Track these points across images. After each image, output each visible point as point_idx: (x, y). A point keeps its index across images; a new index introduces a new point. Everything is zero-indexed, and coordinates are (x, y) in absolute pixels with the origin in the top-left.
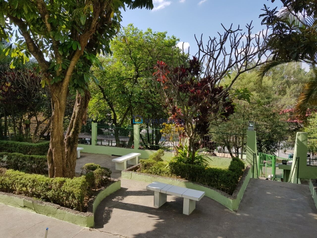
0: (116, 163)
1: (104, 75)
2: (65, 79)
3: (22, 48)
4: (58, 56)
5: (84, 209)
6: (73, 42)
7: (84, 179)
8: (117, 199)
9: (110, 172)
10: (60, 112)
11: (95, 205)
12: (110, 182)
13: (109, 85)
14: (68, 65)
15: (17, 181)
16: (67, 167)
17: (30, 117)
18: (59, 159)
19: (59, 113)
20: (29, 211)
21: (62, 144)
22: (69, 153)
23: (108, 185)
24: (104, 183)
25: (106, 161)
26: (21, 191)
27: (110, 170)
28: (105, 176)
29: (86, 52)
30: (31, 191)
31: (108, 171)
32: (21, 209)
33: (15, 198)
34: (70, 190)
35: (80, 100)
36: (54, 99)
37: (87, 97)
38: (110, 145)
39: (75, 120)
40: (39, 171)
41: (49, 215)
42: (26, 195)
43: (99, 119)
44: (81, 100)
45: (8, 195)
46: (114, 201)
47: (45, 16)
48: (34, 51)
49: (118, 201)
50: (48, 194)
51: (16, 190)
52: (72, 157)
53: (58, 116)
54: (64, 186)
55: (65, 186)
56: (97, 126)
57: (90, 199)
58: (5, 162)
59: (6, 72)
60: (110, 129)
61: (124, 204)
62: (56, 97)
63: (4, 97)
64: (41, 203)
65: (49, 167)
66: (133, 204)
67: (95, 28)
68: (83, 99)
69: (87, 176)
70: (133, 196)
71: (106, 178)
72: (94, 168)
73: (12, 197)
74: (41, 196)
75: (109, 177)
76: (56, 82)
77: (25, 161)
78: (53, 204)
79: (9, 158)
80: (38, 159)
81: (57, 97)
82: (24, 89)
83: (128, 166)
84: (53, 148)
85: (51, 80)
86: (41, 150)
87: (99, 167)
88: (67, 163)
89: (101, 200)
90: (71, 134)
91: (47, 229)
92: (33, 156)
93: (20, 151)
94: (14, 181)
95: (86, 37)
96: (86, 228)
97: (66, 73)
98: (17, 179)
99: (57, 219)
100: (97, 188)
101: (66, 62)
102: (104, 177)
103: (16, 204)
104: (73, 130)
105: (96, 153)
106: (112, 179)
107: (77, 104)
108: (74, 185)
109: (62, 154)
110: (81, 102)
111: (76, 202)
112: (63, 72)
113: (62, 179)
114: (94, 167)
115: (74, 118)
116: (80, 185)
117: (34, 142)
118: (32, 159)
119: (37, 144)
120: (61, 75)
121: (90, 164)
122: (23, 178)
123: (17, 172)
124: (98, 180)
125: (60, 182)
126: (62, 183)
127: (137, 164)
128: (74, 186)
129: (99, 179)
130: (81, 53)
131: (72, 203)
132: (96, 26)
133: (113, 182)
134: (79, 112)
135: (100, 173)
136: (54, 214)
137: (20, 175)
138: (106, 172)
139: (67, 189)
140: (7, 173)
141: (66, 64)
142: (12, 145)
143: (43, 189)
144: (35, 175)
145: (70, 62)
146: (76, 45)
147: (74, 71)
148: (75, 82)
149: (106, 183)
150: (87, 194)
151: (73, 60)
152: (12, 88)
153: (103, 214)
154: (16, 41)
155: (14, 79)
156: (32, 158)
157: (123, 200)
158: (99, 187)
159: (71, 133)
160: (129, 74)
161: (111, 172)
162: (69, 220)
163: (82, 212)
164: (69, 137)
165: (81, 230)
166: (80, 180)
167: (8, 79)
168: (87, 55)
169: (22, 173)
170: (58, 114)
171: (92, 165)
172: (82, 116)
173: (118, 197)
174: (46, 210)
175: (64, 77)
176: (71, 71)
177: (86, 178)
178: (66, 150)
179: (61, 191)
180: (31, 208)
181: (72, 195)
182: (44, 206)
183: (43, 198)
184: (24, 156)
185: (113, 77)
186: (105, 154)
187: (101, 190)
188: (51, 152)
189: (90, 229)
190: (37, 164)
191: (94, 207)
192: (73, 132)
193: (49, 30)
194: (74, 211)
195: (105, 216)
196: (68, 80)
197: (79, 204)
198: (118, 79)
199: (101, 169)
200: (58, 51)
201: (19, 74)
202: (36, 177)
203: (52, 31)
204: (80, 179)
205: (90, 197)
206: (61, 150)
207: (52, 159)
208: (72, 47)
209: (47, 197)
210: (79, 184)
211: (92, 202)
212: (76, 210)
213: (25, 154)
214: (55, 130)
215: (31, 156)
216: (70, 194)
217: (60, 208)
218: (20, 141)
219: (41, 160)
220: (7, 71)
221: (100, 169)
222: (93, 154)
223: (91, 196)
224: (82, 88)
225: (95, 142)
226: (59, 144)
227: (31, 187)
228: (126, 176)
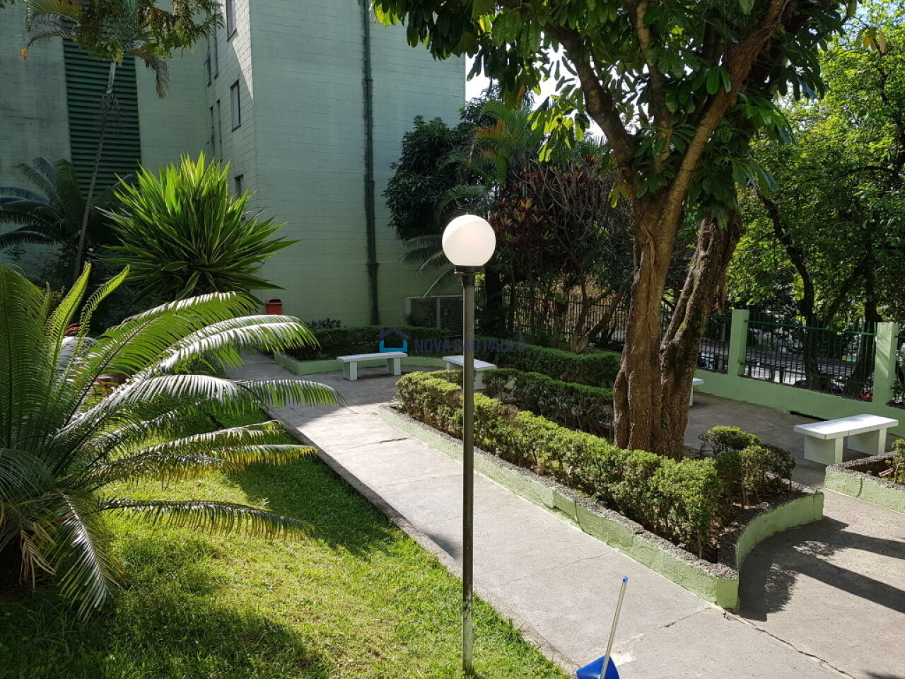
0: (806, 438)
1: (783, 162)
2: (677, 183)
3: (571, 107)
4: (663, 119)
5: (707, 552)
6: (708, 70)
7: (712, 468)
8: (811, 547)
9: (790, 463)
10: (654, 274)
11: (741, 548)
12: (787, 491)
13: (796, 194)
14: (688, 141)
15: (540, 441)
16: (662, 427)
17: (569, 285)
18: (643, 400)
19: (652, 278)
20: (565, 522)
21: (654, 361)
22: (669, 389)
23: (783, 502)
24: (768, 492)
25: (770, 427)
26: (548, 468)
27: (791, 456)
28: (773, 472)
29: (743, 96)
30: (573, 473)
31: (785, 460)
32: (546, 511)
33: (536, 483)
34: (673, 491)
35: (711, 240)
36: (641, 239)
37: (732, 232)
38: (777, 379)
39: (692, 297)
40: (588, 426)
41: (613, 544)
42: (558, 481)
43: (751, 300)
44: (713, 241)
45: (518, 470)
46: (801, 553)
47: (637, 7)
48: (601, 112)
49: (815, 557)
50: (613, 489)
51: (536, 463)
52: (677, 401)
53: (649, 284)
54: (656, 477)
55: (659, 478)
56: (747, 319)
57: (726, 530)
58: (512, 393)
59: (521, 173)
60: (781, 331)
61: (836, 571)
62: (648, 234)
63: (515, 235)
64: (596, 508)
65: (616, 420)
66: (867, 575)
67: (780, 16)
68: (719, 237)
69: (720, 462)
70: (866, 552)
71: (777, 480)
72: (741, 443)
73: (529, 478)
74: (594, 490)
75: (788, 476)
76: (653, 190)
77: (556, 395)
78: (624, 518)
79: (521, 384)
80: (585, 394)
81: (651, 234)
82: (560, 213)
83: (849, 455)
84: (629, 370)
85: (638, 187)
86: (590, 374)
87: (757, 442)
88: (663, 416)
89: (759, 539)
90: (677, 338)
91: (624, 580)
92: (576, 385)
93: (544, 368)
94: (534, 440)
95: (749, 49)
96: (713, 605)
97: (680, 164)
98: (542, 437)
99: (634, 561)
100: (748, 501)
101: (685, 132)
102: (771, 476)
103: (537, 499)
104: (684, 325)
105: (740, 399)
106: (795, 485)
107: (702, 254)
108: (684, 480)
109: (653, 389)
110: (713, 245)
111: (688, 529)
112: (672, 163)
113: (652, 457)
114: (739, 438)
115: (689, 293)
116: (701, 484)
117: (575, 351)
118: (571, 394)
119: (583, 357)
120: (667, 169)
121: (728, 429)
122: (554, 436)
123: (541, 420)
124: (752, 478)
125: (646, 465)
126: (651, 468)
127: (882, 455)
128: (684, 483)
129: (755, 476)
130: (731, 100)
131: (677, 528)
132: (783, 8)
133: (799, 494)
134: (704, 275)
135: (759, 461)
136: (627, 545)
137: (547, 429)
138: (776, 459)
139: (664, 486)
140: (520, 417)
141: (685, 138)
142: (526, 351)
143: (601, 474)
144: (584, 435)
145: (694, 130)
146: (718, 80)
147: (705, 155)
148: (706, 186)
149: (776, 494)
150: (716, 513)
151: (702, 125)
152: (533, 212)
153: (764, 581)
154: (557, 90)
155: (539, 189)
156: (572, 391)
157: (831, 557)
158: (753, 501)
159: (679, 333)
160: (871, 155)
161: (793, 462)
162: (664, 572)
163: (704, 561)
164: (673, 345)
165: (699, 609)
166: (702, 470)
167: (524, 192)
168: (747, 105)
169: (551, 424)
170: (650, 279)
171: (734, 433)
172: (713, 288)
173: (816, 542)
174: (606, 529)
175: (673, 176)
176: (696, 157)
177: (717, 467)
178: (663, 381)
179: (648, 490)
180: (570, 516)
181: (677, 505)
182: (603, 519)
183: (600, 498)
184: (553, 382)
185: (813, 168)
186: (768, 407)
187: (760, 510)
188: (624, 381)
189: (725, 614)
190: (582, 406)
191: (737, 554)
192: (685, 333)
193: (644, 47)
194: (680, 550)
195: (770, 587)
196: (684, 184)
197: (696, 534)
198: (831, 172)
199: (762, 448)
200: (664, 102)
201: (551, 175)
202: (584, 440)
203: (652, 47)
204: (701, 466)
205: (727, 523)
206: (649, 377)
207: (626, 399)
208: (704, 85)
209: (611, 496)
210: (698, 479)
211: (732, 538)
212: (685, 548)
213: (554, 377)
214: (639, 324)
215: (570, 385)
216: (672, 501)
217: (644, 535)
218: (546, 346)
219: (592, 399)
220: (525, 170)
221: (759, 447)
222: (730, 400)
223: (730, 522)
224: (722, 204)
225: (738, 365)
226: (647, 363)
227: (572, 464)
228: (842, 483)
